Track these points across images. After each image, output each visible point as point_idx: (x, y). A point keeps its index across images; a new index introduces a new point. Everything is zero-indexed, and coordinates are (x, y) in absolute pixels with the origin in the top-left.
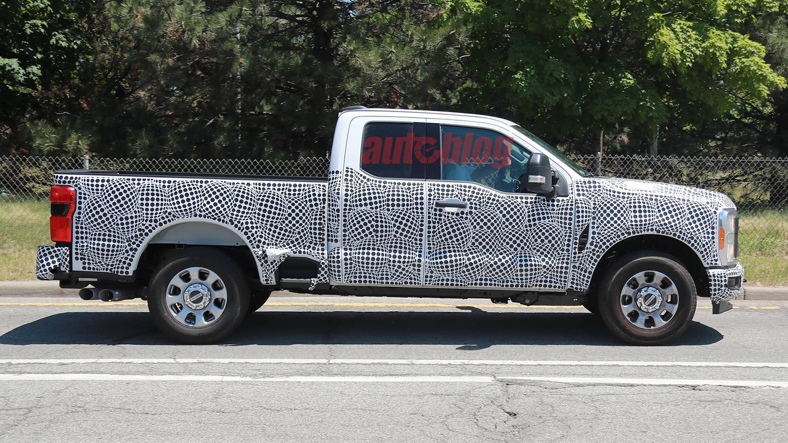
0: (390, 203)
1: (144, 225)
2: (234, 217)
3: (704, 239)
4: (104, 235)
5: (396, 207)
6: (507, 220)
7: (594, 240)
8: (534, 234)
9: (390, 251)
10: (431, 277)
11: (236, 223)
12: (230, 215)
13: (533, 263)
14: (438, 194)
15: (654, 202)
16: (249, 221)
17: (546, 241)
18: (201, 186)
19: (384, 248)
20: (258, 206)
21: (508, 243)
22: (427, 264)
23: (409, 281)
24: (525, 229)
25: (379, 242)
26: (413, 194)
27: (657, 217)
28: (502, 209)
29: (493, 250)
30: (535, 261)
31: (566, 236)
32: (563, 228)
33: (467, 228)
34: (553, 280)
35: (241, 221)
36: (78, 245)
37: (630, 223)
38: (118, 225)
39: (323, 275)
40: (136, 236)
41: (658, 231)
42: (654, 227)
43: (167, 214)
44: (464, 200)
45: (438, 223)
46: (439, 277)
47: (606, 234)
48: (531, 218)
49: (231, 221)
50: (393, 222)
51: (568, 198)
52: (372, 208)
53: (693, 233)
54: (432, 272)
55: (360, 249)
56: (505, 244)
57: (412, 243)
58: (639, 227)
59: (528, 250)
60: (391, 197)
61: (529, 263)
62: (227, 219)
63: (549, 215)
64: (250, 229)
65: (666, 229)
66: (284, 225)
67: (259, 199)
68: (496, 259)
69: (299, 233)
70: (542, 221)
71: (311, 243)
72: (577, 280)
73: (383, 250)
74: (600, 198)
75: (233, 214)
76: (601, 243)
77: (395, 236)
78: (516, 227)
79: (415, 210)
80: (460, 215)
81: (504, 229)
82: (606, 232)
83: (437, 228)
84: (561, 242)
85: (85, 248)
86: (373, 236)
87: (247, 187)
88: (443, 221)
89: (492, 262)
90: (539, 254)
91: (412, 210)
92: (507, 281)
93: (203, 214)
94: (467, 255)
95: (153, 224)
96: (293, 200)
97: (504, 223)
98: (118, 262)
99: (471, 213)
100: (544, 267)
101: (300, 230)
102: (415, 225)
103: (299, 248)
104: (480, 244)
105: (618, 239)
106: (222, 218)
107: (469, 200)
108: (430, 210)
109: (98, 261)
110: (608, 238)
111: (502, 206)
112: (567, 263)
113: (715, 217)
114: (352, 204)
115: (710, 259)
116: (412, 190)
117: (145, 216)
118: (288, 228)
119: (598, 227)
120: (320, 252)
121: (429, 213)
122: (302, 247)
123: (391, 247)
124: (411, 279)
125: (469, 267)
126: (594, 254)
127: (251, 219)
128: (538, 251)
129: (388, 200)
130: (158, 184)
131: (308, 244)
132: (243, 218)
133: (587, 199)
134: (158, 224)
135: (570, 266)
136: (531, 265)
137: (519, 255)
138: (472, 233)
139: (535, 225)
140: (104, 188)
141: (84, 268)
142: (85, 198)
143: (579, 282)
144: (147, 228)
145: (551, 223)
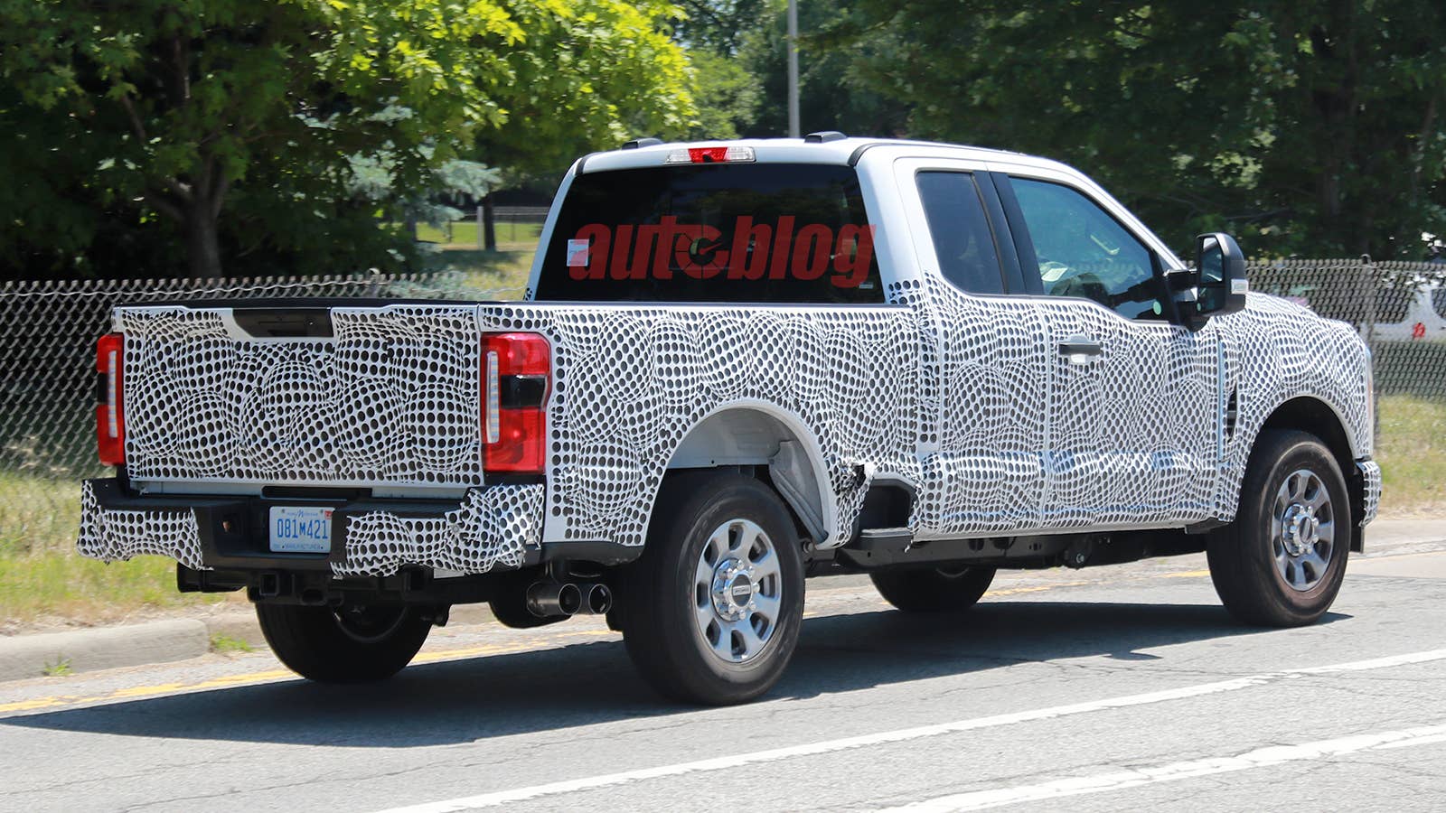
0: (1003, 348)
1: (669, 420)
2: (801, 392)
4: (603, 450)
5: (1010, 358)
6: (1145, 377)
7: (1245, 413)
8: (1176, 405)
9: (1003, 456)
10: (1052, 509)
11: (803, 406)
12: (795, 389)
13: (1176, 467)
14: (1059, 325)
16: (821, 401)
17: (1189, 419)
18: (744, 324)
19: (995, 451)
20: (830, 367)
21: (1145, 427)
22: (1052, 480)
23: (1024, 520)
24: (1166, 395)
25: (989, 437)
26: (1028, 328)
27: (1309, 361)
28: (1138, 354)
29: (1129, 443)
30: (1175, 462)
31: (1211, 407)
32: (1208, 391)
33: (1099, 398)
34: (1196, 501)
35: (811, 402)
36: (560, 477)
37: (1282, 376)
38: (625, 423)
40: (657, 448)
41: (1314, 390)
42: (1309, 382)
43: (704, 393)
44: (1093, 337)
45: (1064, 388)
46: (1062, 508)
47: (1258, 400)
48: (1172, 371)
49: (797, 402)
50: (1008, 391)
51: (1207, 327)
52: (981, 362)
54: (1055, 498)
55: (964, 454)
56: (1141, 429)
57: (1031, 436)
58: (1293, 382)
59: (1168, 439)
60: (1002, 337)
61: (1172, 467)
62: (791, 400)
63: (1192, 364)
64: (824, 421)
66: (865, 407)
67: (830, 350)
68: (1133, 463)
69: (884, 424)
70: (1184, 377)
71: (899, 445)
72: (1224, 498)
73: (993, 455)
75: (798, 387)
76: (1253, 419)
77: (1010, 422)
78: (1155, 391)
79: (1035, 363)
80: (1090, 371)
81: (1141, 396)
82: (1257, 395)
83: (1062, 401)
84: (1206, 421)
85: (573, 484)
86: (982, 425)
88: (1069, 385)
90: (1181, 446)
91: (1031, 363)
93: (756, 388)
94: (1098, 457)
95: (683, 416)
96: (875, 349)
97: (1141, 384)
98: (625, 514)
99: (1102, 364)
100: (1188, 474)
101: (886, 418)
102: (1036, 396)
103: (884, 460)
104: (1113, 430)
105: (1272, 408)
106: (784, 398)
107: (1098, 337)
108: (1054, 361)
109: (591, 514)
110: (1261, 408)
111: (1138, 347)
112: (1214, 464)
114: (954, 354)
115: (1362, 441)
116: (1024, 319)
117: (669, 398)
118: (869, 414)
119: (1246, 386)
120: (913, 465)
121: (1053, 368)
122: (887, 455)
123: (1004, 446)
124: (1027, 515)
125: (1103, 484)
126: (1245, 442)
127: (822, 396)
128: (1180, 440)
129: (1000, 342)
130: (679, 321)
131: (895, 449)
132: (813, 395)
134: (690, 417)
135: (1218, 469)
136: (1174, 472)
137: (1158, 452)
138: (1104, 409)
139: (1176, 385)
140: (599, 335)
141: (568, 533)
142: (570, 362)
143: (1225, 503)
144: (673, 427)
145: (1194, 381)
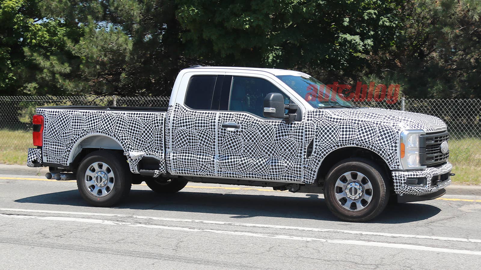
0: (197, 125)
1: (73, 137)
2: (116, 133)
3: (389, 151)
4: (56, 142)
5: (200, 128)
6: (264, 136)
7: (317, 150)
8: (280, 145)
9: (198, 154)
10: (221, 171)
11: (117, 136)
12: (114, 132)
13: (279, 164)
14: (224, 119)
15: (356, 125)
16: (123, 135)
17: (287, 150)
18: (101, 115)
19: (194, 153)
20: (128, 127)
21: (264, 151)
22: (218, 163)
23: (208, 173)
24: (274, 142)
25: (191, 149)
26: (210, 120)
27: (357, 135)
28: (260, 129)
29: (256, 155)
30: (280, 163)
31: (299, 147)
32: (297, 142)
33: (240, 141)
34: (292, 176)
35: (119, 135)
36: (45, 148)
37: (339, 139)
38: (62, 137)
39: (162, 168)
40: (70, 143)
41: (357, 145)
42: (355, 142)
43: (84, 131)
44: (238, 123)
45: (224, 137)
46: (226, 172)
47: (324, 146)
48: (278, 135)
49: (114, 135)
50: (199, 137)
51: (301, 122)
52: (187, 128)
53: (381, 147)
54: (221, 168)
55: (181, 153)
56: (262, 151)
57: (210, 150)
58: (344, 142)
59: (277, 155)
60: (197, 122)
61: (277, 164)
62: (112, 134)
63: (289, 133)
64: (124, 140)
65: (362, 144)
66: (141, 138)
67: (128, 123)
68: (258, 161)
69: (149, 143)
70: (284, 137)
71: (156, 149)
72: (307, 176)
73: (194, 154)
74: (321, 122)
75: (115, 131)
76: (321, 152)
77: (200, 145)
78: (269, 141)
79: (211, 130)
80: (236, 133)
81: (261, 142)
82: (324, 145)
83: (223, 141)
84: (296, 151)
85: (47, 150)
86: (188, 145)
87: (123, 115)
88: (226, 137)
89: (255, 163)
90: (283, 158)
91: (209, 129)
92: (265, 176)
93: (101, 131)
94: (241, 158)
95: (77, 136)
96: (146, 123)
97: (262, 138)
98: (62, 158)
99: (242, 131)
100: (286, 167)
101: (150, 141)
102: (211, 139)
103: (149, 152)
104: (248, 151)
105: (331, 150)
106: (110, 134)
107: (241, 123)
108: (219, 129)
109: (53, 157)
110: (325, 149)
111: (261, 127)
112: (300, 165)
113: (397, 136)
114: (176, 126)
115: (394, 164)
116: (209, 117)
117: (74, 132)
118: (143, 140)
119: (319, 142)
120: (160, 154)
121: (218, 131)
122: (151, 151)
123: (198, 152)
124: (210, 172)
125: (242, 166)
126: (316, 159)
127: (125, 134)
128: (283, 156)
129: (196, 123)
130: (81, 113)
131: (154, 150)
132: (120, 133)
133: (313, 123)
134: (79, 136)
135: (302, 167)
136: (278, 165)
137: (271, 159)
138: (243, 144)
139: (280, 139)
140: (56, 116)
141: (47, 161)
142: (47, 122)
143: (308, 178)
144: (75, 139)
145: (290, 138)
